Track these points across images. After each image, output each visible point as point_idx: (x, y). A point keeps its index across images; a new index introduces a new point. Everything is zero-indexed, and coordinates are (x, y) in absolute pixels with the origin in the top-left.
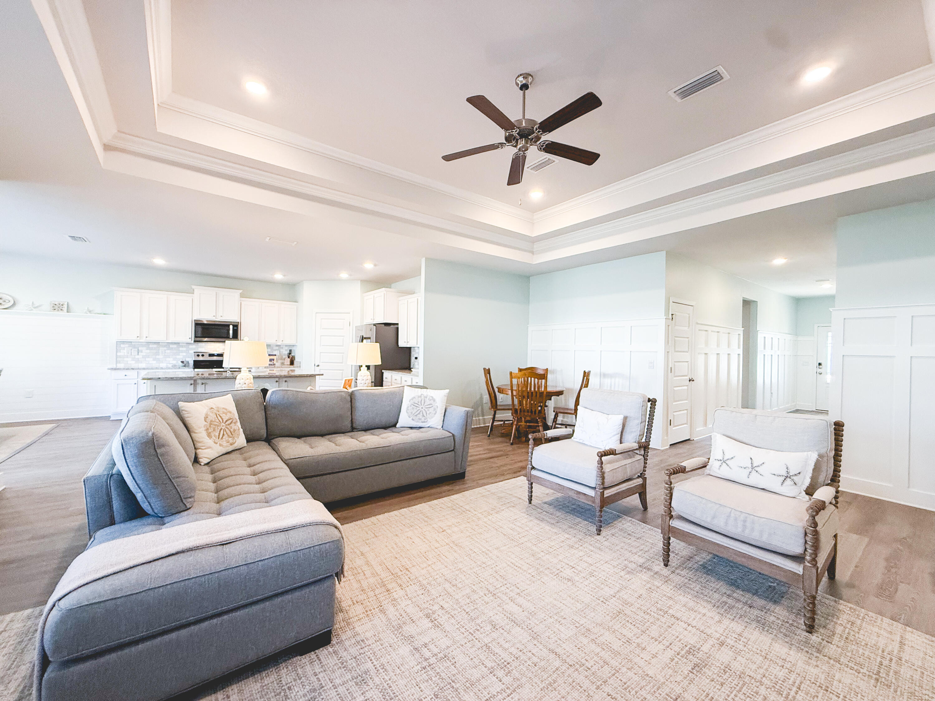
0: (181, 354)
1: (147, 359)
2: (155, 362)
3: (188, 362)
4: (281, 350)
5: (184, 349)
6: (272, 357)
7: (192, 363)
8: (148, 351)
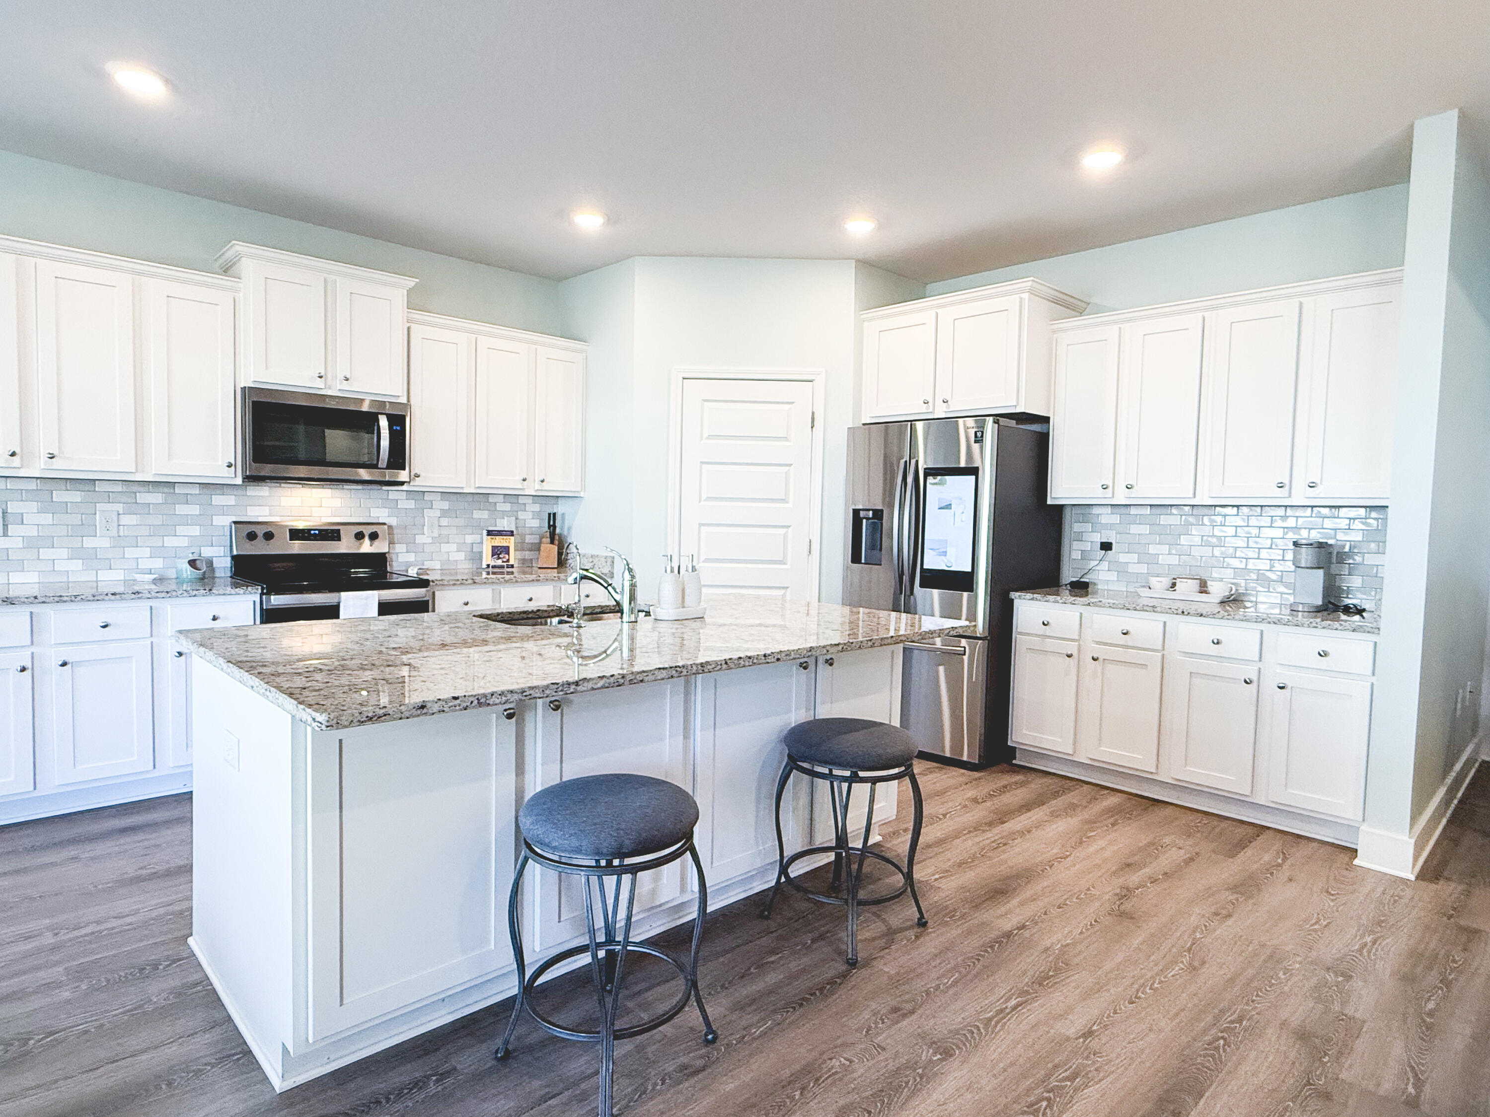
0: (180, 530)
1: (45, 553)
2: (77, 565)
3: (210, 563)
4: (521, 515)
5: (195, 510)
6: (499, 541)
7: (223, 564)
8: (47, 519)
